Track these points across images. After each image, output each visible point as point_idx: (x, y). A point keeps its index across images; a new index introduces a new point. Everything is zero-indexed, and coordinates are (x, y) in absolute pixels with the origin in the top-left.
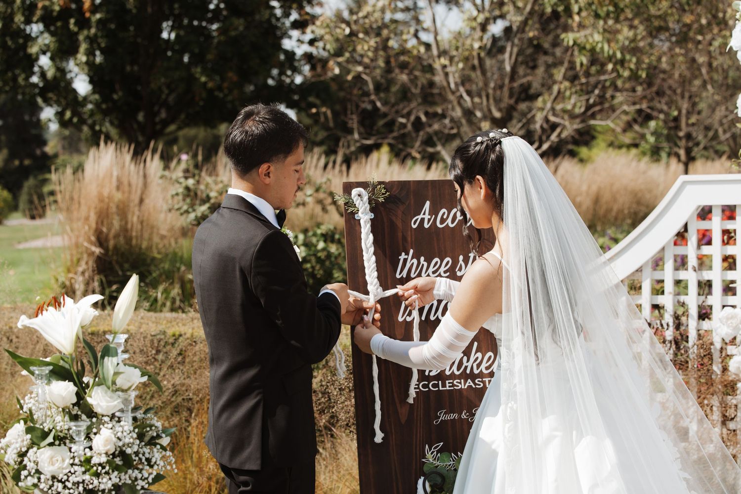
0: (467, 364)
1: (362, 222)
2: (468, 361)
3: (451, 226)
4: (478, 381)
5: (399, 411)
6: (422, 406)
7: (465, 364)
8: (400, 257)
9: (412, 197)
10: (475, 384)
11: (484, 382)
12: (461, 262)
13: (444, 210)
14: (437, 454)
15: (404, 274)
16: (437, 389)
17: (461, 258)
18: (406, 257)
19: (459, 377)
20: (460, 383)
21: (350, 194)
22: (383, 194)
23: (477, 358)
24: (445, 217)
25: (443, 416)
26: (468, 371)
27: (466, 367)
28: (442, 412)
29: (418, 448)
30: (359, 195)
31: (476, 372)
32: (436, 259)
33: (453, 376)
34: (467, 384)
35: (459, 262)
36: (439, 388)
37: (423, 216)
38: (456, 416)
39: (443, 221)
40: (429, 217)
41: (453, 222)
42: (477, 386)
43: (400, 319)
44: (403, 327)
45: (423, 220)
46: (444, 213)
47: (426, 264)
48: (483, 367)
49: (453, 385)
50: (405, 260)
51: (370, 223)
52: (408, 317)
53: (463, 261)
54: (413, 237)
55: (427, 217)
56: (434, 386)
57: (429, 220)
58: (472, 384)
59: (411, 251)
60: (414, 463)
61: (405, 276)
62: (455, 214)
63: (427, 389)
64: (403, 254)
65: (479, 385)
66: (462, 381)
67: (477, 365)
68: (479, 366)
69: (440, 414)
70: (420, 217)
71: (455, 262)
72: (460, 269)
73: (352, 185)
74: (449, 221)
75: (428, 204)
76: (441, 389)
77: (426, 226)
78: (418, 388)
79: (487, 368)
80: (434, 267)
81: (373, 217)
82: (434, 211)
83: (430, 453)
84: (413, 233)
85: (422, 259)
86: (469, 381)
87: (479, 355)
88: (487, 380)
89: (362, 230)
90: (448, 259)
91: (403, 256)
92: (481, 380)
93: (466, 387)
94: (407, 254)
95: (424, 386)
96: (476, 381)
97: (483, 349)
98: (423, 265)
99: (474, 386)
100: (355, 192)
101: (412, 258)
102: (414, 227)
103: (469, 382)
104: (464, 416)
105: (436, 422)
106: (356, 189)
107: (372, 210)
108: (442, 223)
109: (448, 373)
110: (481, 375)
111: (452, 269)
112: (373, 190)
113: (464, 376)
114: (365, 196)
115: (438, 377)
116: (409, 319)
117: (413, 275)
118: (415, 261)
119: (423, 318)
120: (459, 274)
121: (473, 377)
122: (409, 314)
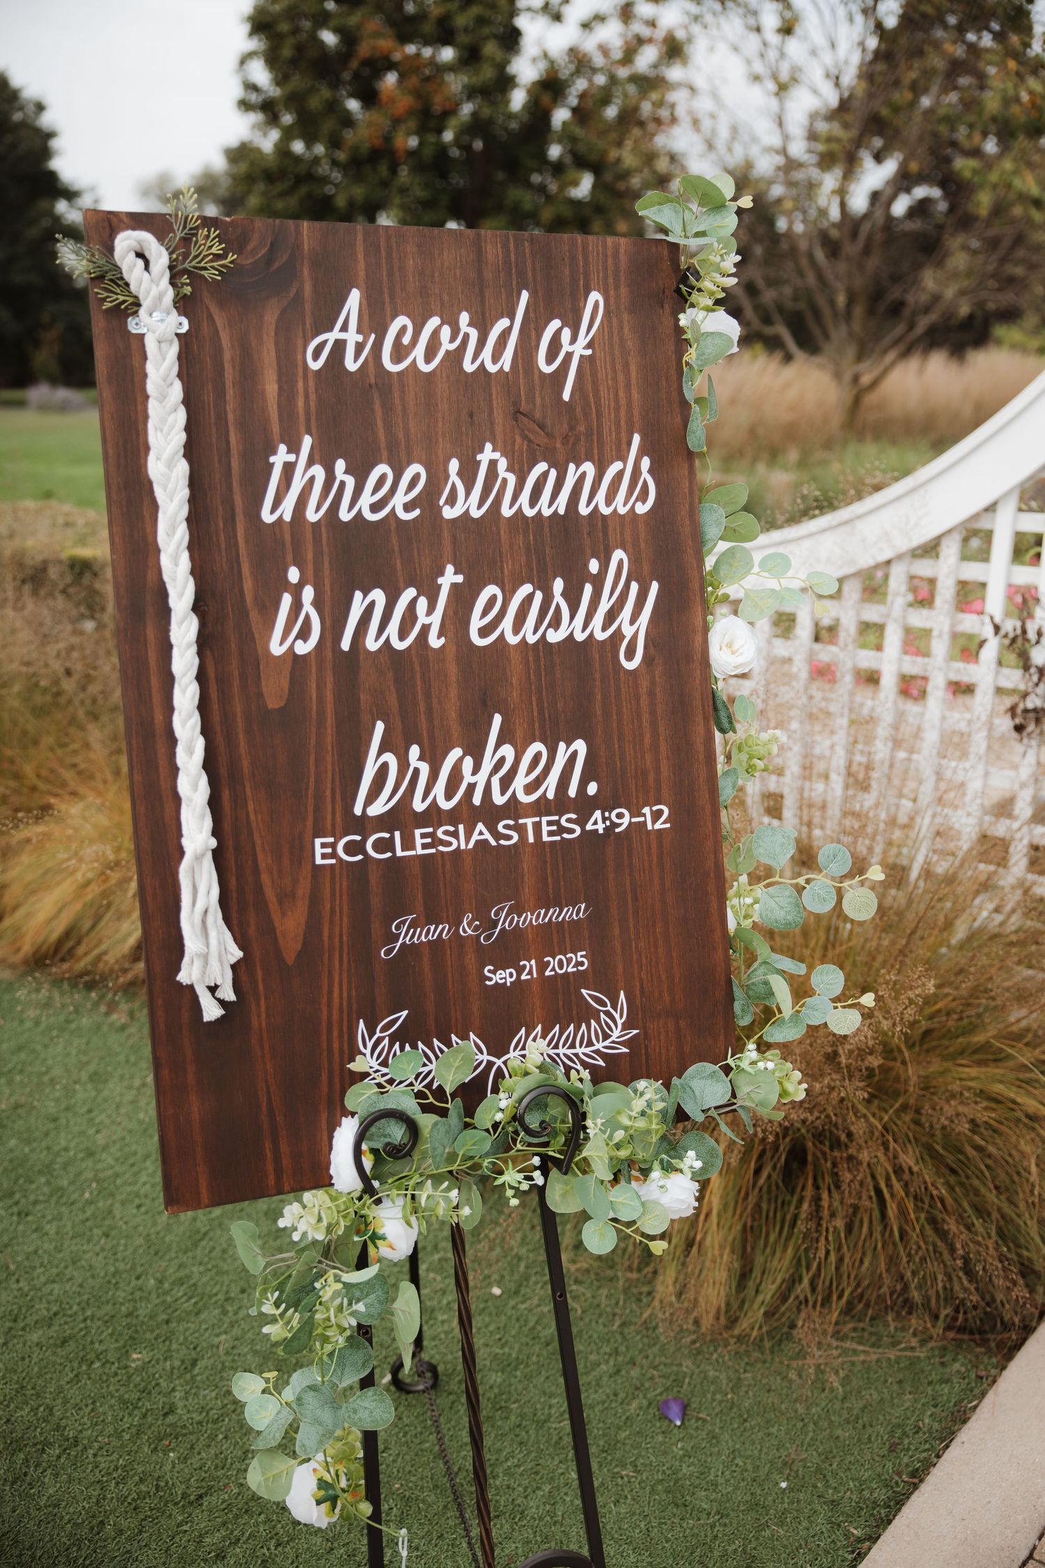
0: (472, 780)
1: (151, 345)
2: (476, 771)
3: (426, 368)
4: (506, 827)
5: (277, 924)
6: (345, 908)
7: (468, 778)
8: (272, 459)
9: (306, 272)
10: (498, 836)
11: (521, 830)
12: (454, 478)
13: (402, 320)
14: (391, 1045)
15: (287, 510)
16: (389, 854)
17: (454, 465)
18: (292, 458)
19: (453, 817)
20: (455, 834)
21: (110, 249)
22: (217, 257)
23: (502, 760)
24: (406, 340)
25: (408, 934)
26: (477, 800)
27: (471, 788)
28: (404, 922)
29: (335, 1033)
30: (140, 255)
31: (499, 799)
32: (382, 469)
33: (433, 816)
34: (475, 837)
35: (447, 477)
36: (393, 850)
37: (342, 336)
38: (442, 930)
39: (400, 352)
40: (360, 338)
41: (429, 356)
42: (502, 842)
43: (277, 648)
44: (286, 673)
45: (340, 346)
46: (403, 330)
47: (350, 482)
48: (520, 781)
49: (436, 842)
50: (289, 469)
51: (174, 349)
52: (299, 642)
53: (460, 474)
54: (313, 397)
55: (352, 337)
56: (381, 846)
57: (359, 348)
58: (487, 836)
59: (307, 442)
60: (324, 1077)
61: (287, 517)
62: (436, 334)
63: (360, 857)
64: (282, 448)
65: (509, 838)
66: (461, 827)
67: (501, 780)
68: (506, 783)
69: (398, 928)
70: (332, 337)
71: (437, 479)
72: (452, 501)
73: (115, 221)
74: (419, 352)
75: (354, 299)
76: (399, 853)
77: (351, 365)
78: (334, 855)
79: (529, 789)
80: (375, 491)
81: (185, 328)
82: (374, 322)
83: (370, 1045)
84: (311, 383)
85: (340, 465)
86: (480, 826)
87: (508, 751)
88: (529, 822)
89: (150, 367)
90: (415, 468)
91: (281, 456)
92: (511, 822)
93: (471, 846)
94: (294, 448)
95: (349, 849)
96: (500, 828)
97: (519, 734)
98: (343, 484)
99: (493, 843)
100: (125, 241)
101: (311, 462)
102: (315, 366)
103: (481, 831)
104: (466, 929)
105: (388, 952)
106: (129, 233)
107: (183, 305)
108: (398, 356)
109: (419, 806)
110: (513, 809)
111: (428, 501)
112: (186, 241)
113: (466, 814)
114: (160, 257)
115: (390, 820)
116: (302, 648)
117: (312, 516)
118: (318, 471)
119: (345, 645)
120: (449, 513)
121: (490, 813)
122: (304, 634)
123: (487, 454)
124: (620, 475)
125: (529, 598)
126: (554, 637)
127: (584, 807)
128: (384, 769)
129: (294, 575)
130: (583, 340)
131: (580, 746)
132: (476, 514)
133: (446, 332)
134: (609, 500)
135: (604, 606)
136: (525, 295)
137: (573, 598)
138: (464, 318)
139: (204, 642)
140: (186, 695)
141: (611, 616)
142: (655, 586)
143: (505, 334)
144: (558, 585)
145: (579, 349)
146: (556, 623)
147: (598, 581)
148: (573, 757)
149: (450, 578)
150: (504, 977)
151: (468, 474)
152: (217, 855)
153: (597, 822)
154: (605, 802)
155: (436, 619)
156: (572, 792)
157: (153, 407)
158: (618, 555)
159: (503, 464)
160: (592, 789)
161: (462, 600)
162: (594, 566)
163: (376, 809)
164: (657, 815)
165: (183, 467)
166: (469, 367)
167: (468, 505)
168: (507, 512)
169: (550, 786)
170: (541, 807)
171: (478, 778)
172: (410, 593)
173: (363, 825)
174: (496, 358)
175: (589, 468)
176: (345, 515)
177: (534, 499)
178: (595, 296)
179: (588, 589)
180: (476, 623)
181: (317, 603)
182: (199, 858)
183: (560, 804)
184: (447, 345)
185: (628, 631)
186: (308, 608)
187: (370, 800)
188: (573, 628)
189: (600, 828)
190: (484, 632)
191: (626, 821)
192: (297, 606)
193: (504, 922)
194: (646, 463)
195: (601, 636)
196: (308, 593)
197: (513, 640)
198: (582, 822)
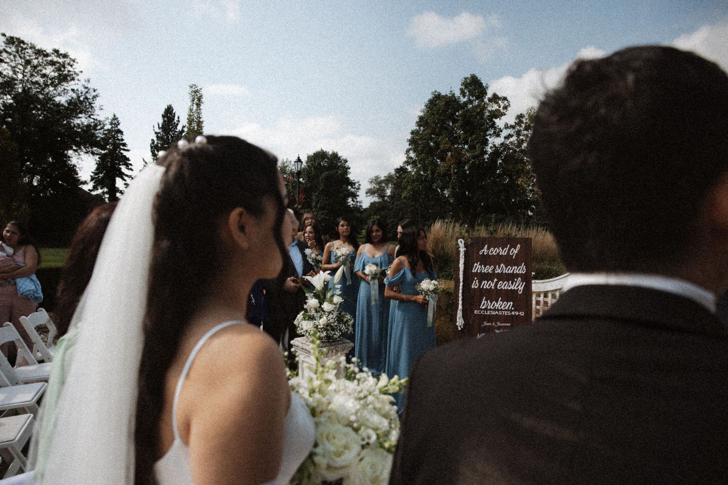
1: (461, 251)
2: (497, 304)
3: (495, 254)
4: (500, 312)
5: (469, 320)
6: (478, 320)
12: (497, 268)
13: (492, 248)
15: (476, 271)
17: (497, 266)
19: (493, 310)
20: (493, 312)
21: (457, 241)
23: (500, 304)
25: (486, 324)
26: (497, 308)
31: (499, 308)
32: (488, 266)
33: (491, 310)
38: (490, 324)
39: (491, 252)
42: (499, 314)
43: (473, 287)
44: (474, 290)
45: (484, 251)
46: (492, 250)
47: (484, 268)
48: (502, 307)
49: (490, 313)
50: (476, 266)
51: (464, 252)
54: (480, 258)
55: (486, 250)
56: (483, 312)
57: (486, 252)
59: (479, 263)
62: (496, 250)
63: (480, 314)
68: (501, 306)
69: (484, 323)
70: (483, 251)
71: (495, 268)
74: (494, 252)
75: (486, 246)
76: (486, 314)
77: (485, 254)
78: (477, 313)
79: (504, 308)
80: (487, 269)
81: (465, 250)
82: (488, 249)
84: (480, 256)
85: (483, 266)
87: (501, 302)
88: (503, 312)
89: (461, 254)
90: (492, 266)
91: (475, 264)
93: (495, 314)
94: (477, 264)
95: (479, 312)
97: (503, 301)
102: (481, 254)
103: (497, 312)
104: (493, 324)
105: (483, 326)
106: (460, 239)
107: (465, 247)
109: (489, 308)
110: (501, 310)
111: (493, 270)
112: (466, 240)
113: (495, 310)
114: (463, 242)
115: (484, 309)
116: (476, 287)
117: (479, 271)
118: (480, 266)
119: (481, 287)
120: (496, 272)
121: (498, 310)
122: (476, 286)
123: (502, 265)
124: (520, 268)
125: (506, 284)
126: (509, 288)
127: (511, 311)
128: (484, 303)
129: (476, 278)
130: (517, 250)
131: (512, 303)
132: (500, 272)
133: (498, 250)
134: (519, 271)
135: (517, 285)
136: (509, 245)
137: (512, 284)
138: (500, 248)
139: (463, 285)
140: (461, 291)
141: (518, 286)
142: (524, 283)
143: (506, 250)
144: (510, 282)
145: (516, 252)
146: (510, 287)
147: (516, 282)
148: (510, 305)
149: (496, 280)
150: (497, 331)
151: (499, 268)
152: (463, 310)
153: (513, 313)
154: (515, 310)
155: (493, 285)
156: (510, 309)
157: (461, 259)
158: (519, 278)
159: (504, 266)
160: (513, 309)
161: (497, 283)
162: (516, 280)
163: (483, 308)
164: (522, 313)
165: (463, 265)
166: (500, 254)
167: (498, 271)
168: (504, 272)
169: (507, 308)
170: (505, 310)
171: (497, 306)
172: (490, 282)
173: (482, 310)
174: (504, 253)
175: (516, 267)
176: (483, 272)
177: (508, 271)
178: (519, 245)
179: (515, 283)
180: (499, 286)
181: (478, 282)
182: (460, 310)
183: (508, 310)
184: (498, 251)
185: (520, 288)
186: (477, 282)
187: (483, 306)
188: (512, 287)
189: (514, 314)
190: (499, 287)
191: (517, 314)
192: (475, 282)
193: (499, 324)
194: (524, 267)
195: (516, 289)
196: (477, 281)
197: (503, 288)
198: (511, 313)
